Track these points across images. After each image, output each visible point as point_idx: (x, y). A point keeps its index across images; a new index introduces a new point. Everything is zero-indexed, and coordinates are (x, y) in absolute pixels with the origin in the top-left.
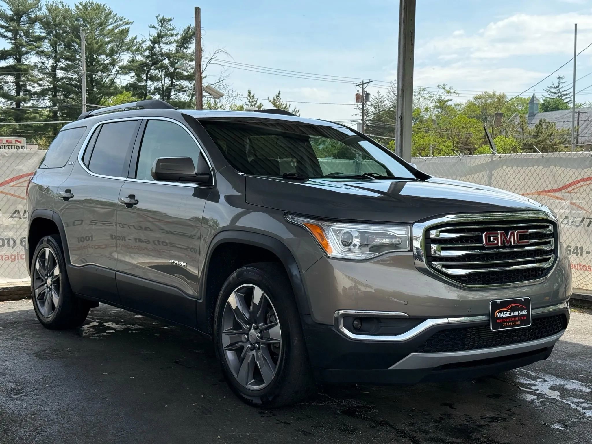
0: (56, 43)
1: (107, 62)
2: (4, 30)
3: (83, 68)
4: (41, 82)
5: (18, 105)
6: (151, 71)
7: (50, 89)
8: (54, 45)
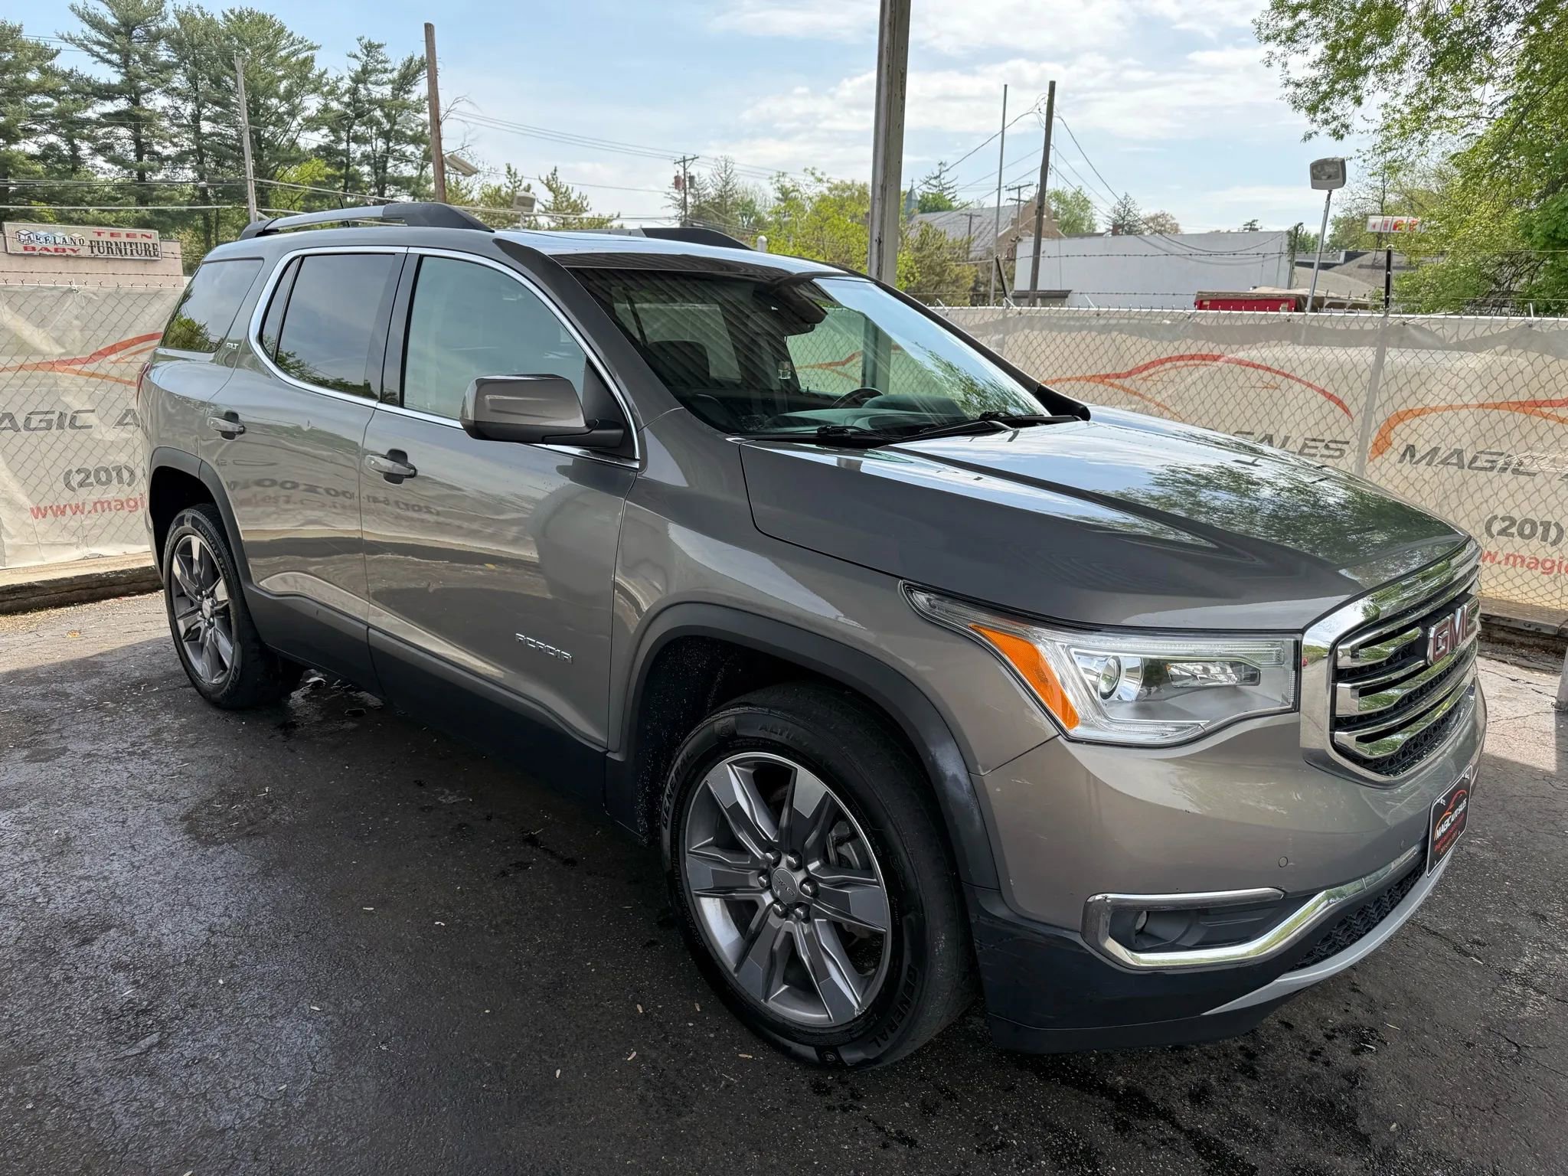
0: (196, 77)
1: (282, 110)
2: (106, 50)
3: (243, 119)
4: (176, 140)
5: (141, 177)
6: (355, 127)
7: (191, 152)
8: (193, 80)
